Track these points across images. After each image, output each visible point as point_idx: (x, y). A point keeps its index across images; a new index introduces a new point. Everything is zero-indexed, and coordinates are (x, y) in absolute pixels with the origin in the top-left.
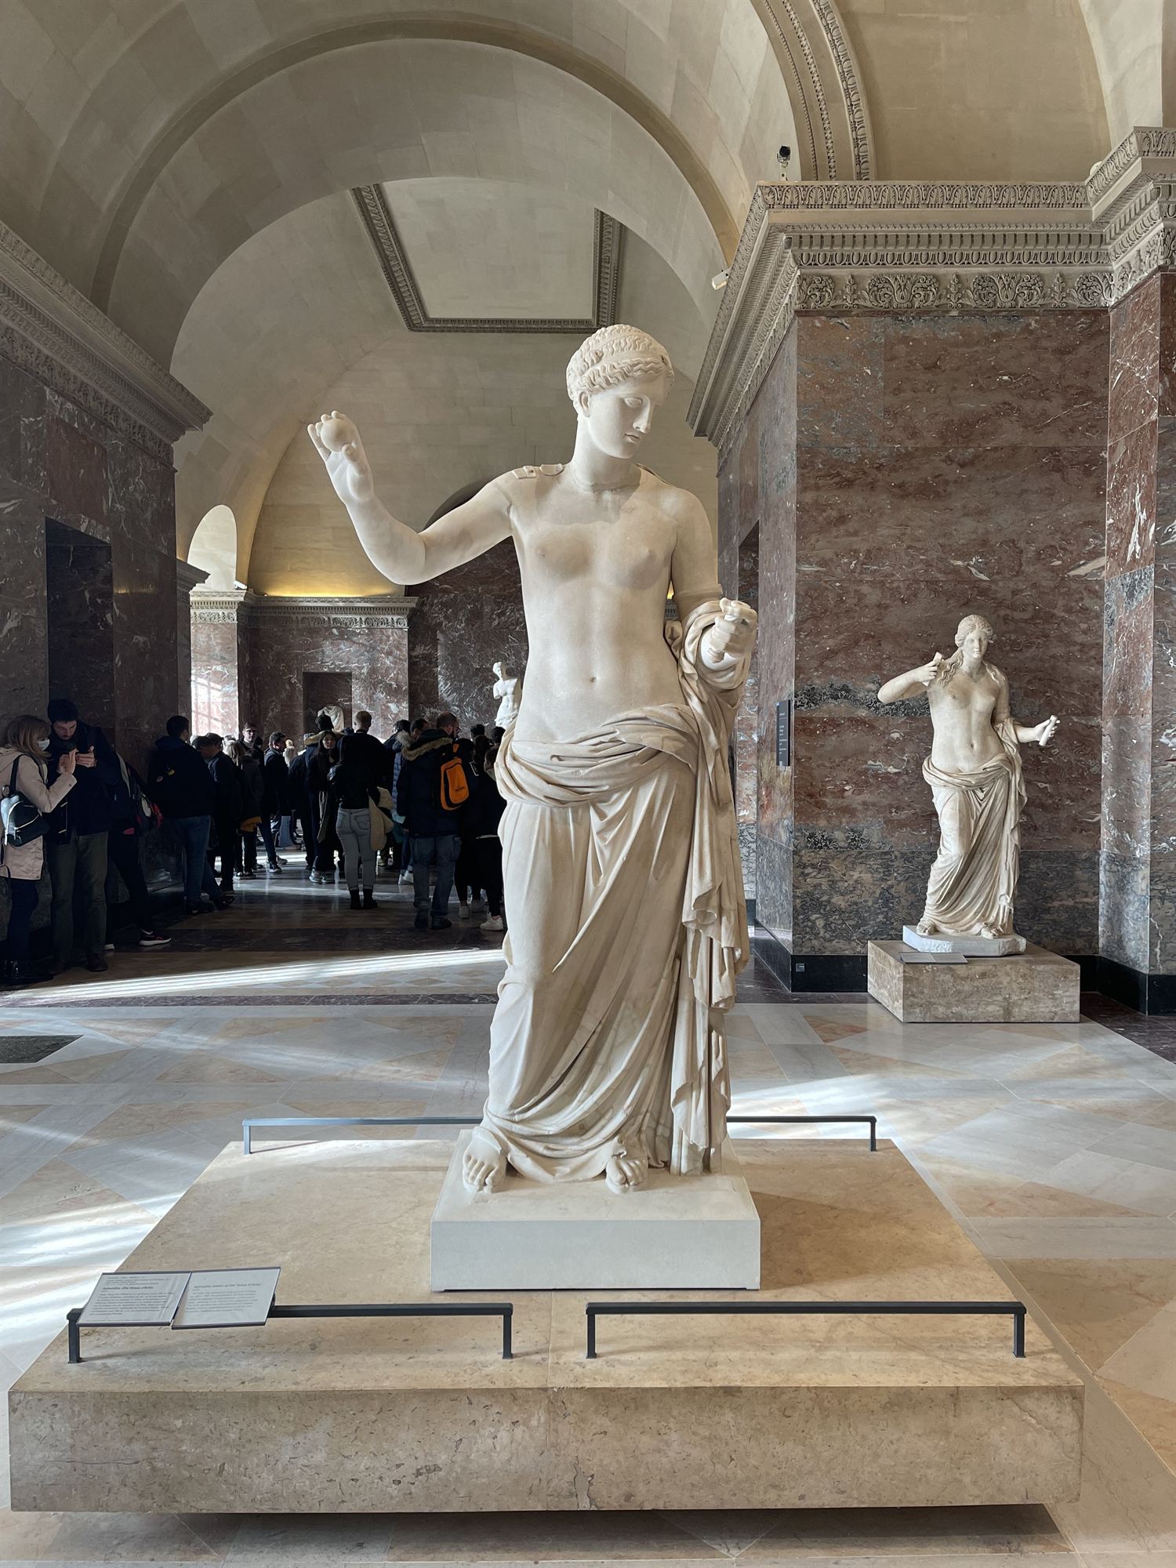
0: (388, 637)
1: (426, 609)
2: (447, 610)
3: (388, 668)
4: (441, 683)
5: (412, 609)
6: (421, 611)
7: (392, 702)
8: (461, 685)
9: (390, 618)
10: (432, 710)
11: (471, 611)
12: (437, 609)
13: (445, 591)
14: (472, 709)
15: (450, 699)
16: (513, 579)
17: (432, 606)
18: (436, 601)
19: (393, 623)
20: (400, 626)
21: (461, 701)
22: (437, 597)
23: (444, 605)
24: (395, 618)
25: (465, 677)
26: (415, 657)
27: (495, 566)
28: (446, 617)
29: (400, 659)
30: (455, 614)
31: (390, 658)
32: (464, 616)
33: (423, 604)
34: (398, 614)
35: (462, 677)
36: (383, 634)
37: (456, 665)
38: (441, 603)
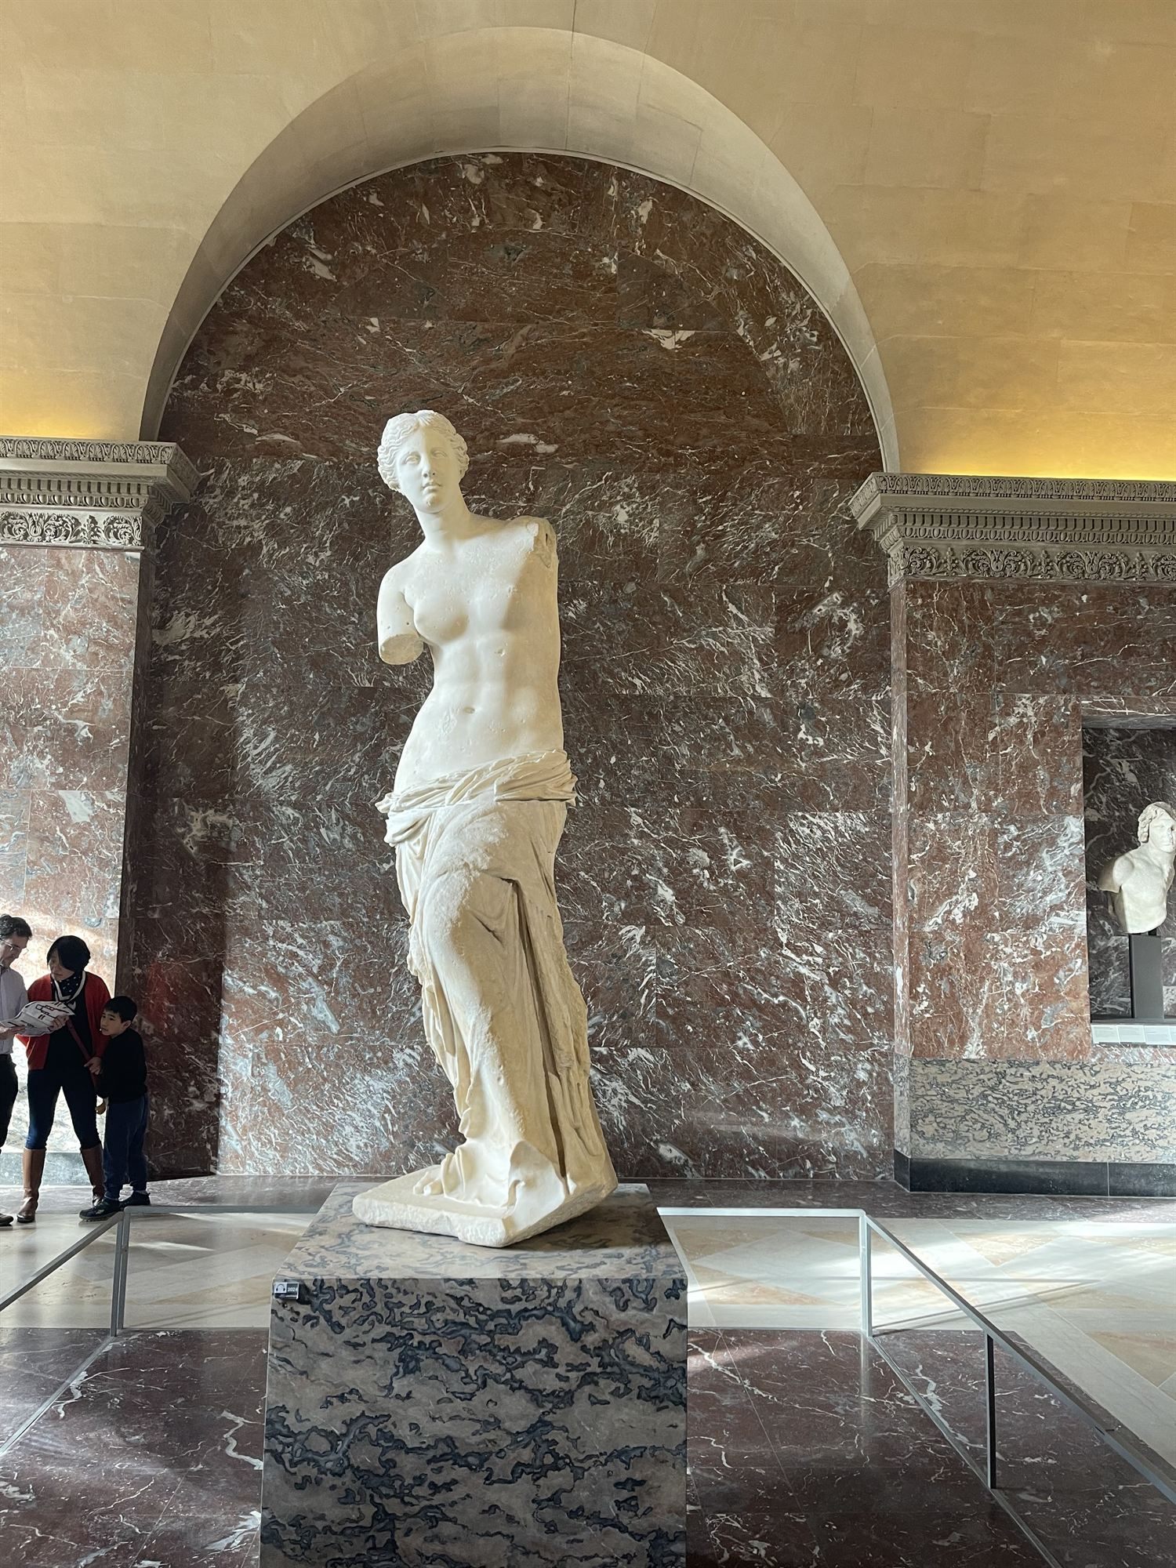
0: (75, 575)
1: (210, 502)
2: (278, 509)
3: (67, 675)
4: (248, 733)
5: (158, 491)
6: (196, 510)
7: (73, 785)
8: (308, 741)
9: (83, 515)
10: (213, 817)
11: (353, 514)
12: (245, 504)
13: (275, 452)
14: (343, 816)
15: (270, 783)
16: (486, 423)
17: (230, 494)
18: (243, 481)
19: (94, 530)
20: (114, 542)
21: (308, 789)
22: (244, 471)
23: (270, 493)
24: (103, 517)
25: (323, 716)
26: (167, 648)
27: (434, 384)
28: (273, 530)
29: (110, 647)
30: (303, 521)
31: (77, 641)
32: (329, 526)
33: (203, 487)
34: (113, 505)
35: (314, 715)
36: (59, 565)
37: (298, 677)
38: (260, 487)
